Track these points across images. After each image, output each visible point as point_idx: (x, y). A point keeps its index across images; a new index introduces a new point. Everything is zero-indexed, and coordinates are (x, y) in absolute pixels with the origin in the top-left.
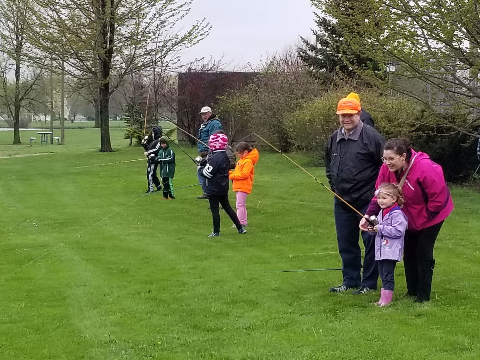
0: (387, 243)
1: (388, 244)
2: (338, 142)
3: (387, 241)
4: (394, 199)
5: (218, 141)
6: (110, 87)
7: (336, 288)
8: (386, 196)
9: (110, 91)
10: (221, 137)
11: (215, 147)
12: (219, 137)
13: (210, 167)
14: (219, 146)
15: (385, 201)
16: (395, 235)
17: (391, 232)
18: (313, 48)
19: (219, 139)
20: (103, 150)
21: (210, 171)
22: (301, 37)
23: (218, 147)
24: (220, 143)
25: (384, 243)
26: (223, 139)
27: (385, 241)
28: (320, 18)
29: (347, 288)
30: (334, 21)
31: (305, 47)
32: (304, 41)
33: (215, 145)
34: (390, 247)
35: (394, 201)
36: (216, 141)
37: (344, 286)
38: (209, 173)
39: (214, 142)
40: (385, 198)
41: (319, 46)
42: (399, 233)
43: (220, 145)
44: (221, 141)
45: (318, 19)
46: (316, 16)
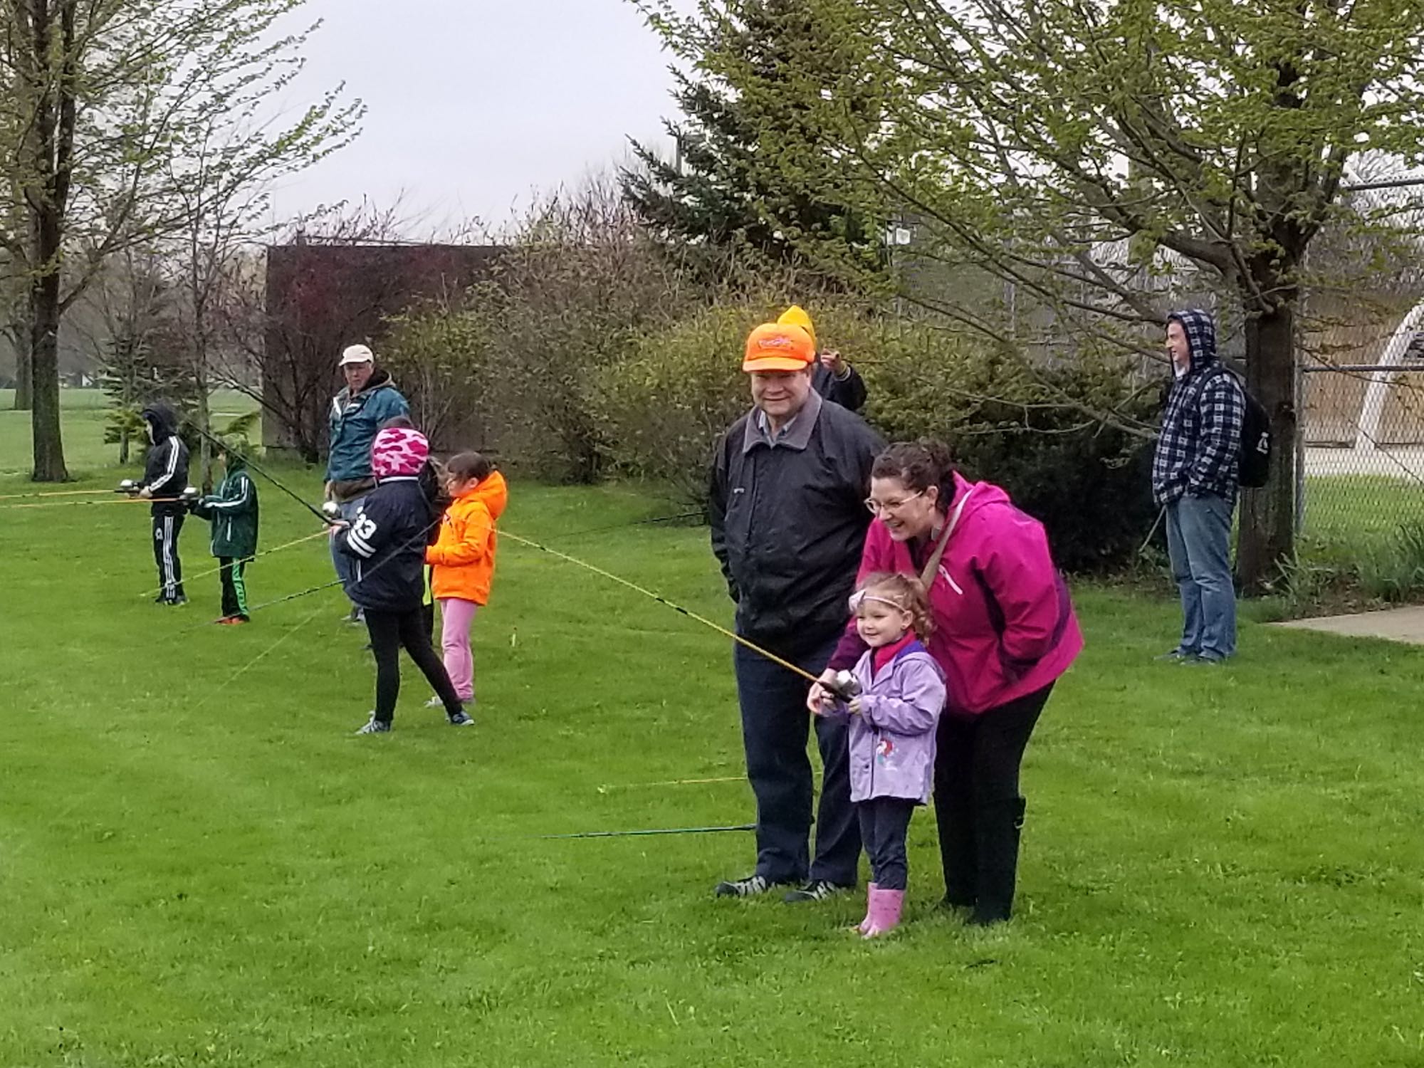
0: (890, 748)
1: (892, 753)
2: (748, 454)
3: (889, 744)
4: (905, 618)
5: (400, 449)
6: (61, 288)
7: (736, 885)
8: (883, 610)
9: (61, 300)
10: (410, 439)
11: (387, 465)
12: (403, 437)
13: (369, 523)
14: (401, 465)
15: (880, 624)
16: (913, 726)
17: (901, 716)
18: (668, 175)
19: (402, 443)
20: (39, 476)
21: (367, 536)
22: (634, 143)
23: (395, 467)
24: (404, 456)
25: (881, 749)
26: (413, 445)
27: (885, 745)
28: (690, 86)
29: (768, 885)
30: (732, 95)
31: (642, 169)
32: (642, 154)
33: (389, 460)
34: (898, 763)
35: (907, 624)
36: (393, 448)
37: (761, 879)
38: (366, 541)
39: (386, 450)
40: (879, 617)
41: (687, 169)
42: (924, 719)
43: (403, 461)
44: (407, 450)
45: (684, 87)
46: (677, 78)
